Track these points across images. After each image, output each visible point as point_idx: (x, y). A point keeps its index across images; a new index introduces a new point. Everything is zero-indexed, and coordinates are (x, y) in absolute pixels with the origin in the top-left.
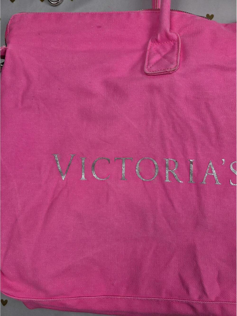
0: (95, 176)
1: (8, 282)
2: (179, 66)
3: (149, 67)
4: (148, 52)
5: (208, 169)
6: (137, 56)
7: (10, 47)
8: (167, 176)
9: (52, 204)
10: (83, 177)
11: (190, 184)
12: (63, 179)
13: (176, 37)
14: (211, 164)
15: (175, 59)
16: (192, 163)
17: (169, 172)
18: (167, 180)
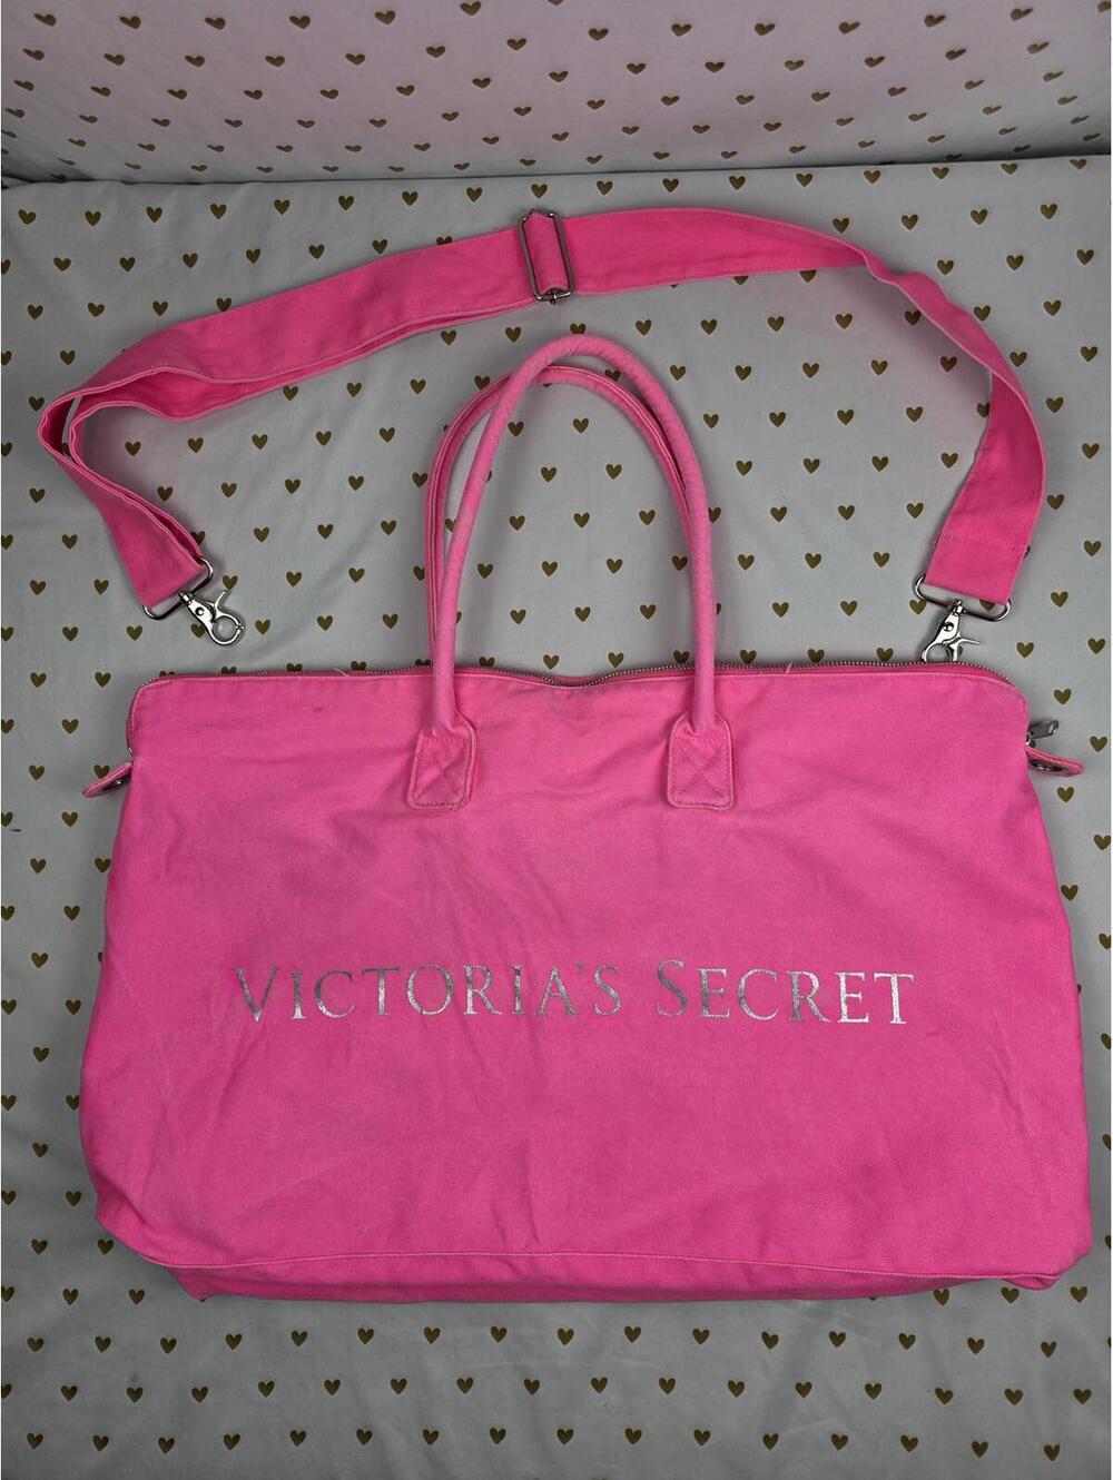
0: (324, 1009)
1: (154, 1237)
2: (470, 795)
3: (416, 795)
4: (416, 760)
5: (550, 984)
6: (396, 764)
7: (140, 762)
8: (470, 1003)
9: (234, 1076)
10: (298, 1014)
11: (516, 1017)
12: (257, 1019)
13: (467, 735)
14: (554, 973)
15: (463, 783)
16: (518, 972)
17: (475, 994)
18: (470, 1011)
